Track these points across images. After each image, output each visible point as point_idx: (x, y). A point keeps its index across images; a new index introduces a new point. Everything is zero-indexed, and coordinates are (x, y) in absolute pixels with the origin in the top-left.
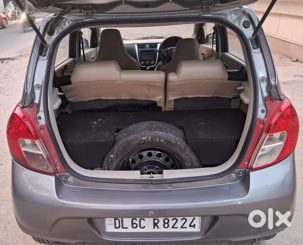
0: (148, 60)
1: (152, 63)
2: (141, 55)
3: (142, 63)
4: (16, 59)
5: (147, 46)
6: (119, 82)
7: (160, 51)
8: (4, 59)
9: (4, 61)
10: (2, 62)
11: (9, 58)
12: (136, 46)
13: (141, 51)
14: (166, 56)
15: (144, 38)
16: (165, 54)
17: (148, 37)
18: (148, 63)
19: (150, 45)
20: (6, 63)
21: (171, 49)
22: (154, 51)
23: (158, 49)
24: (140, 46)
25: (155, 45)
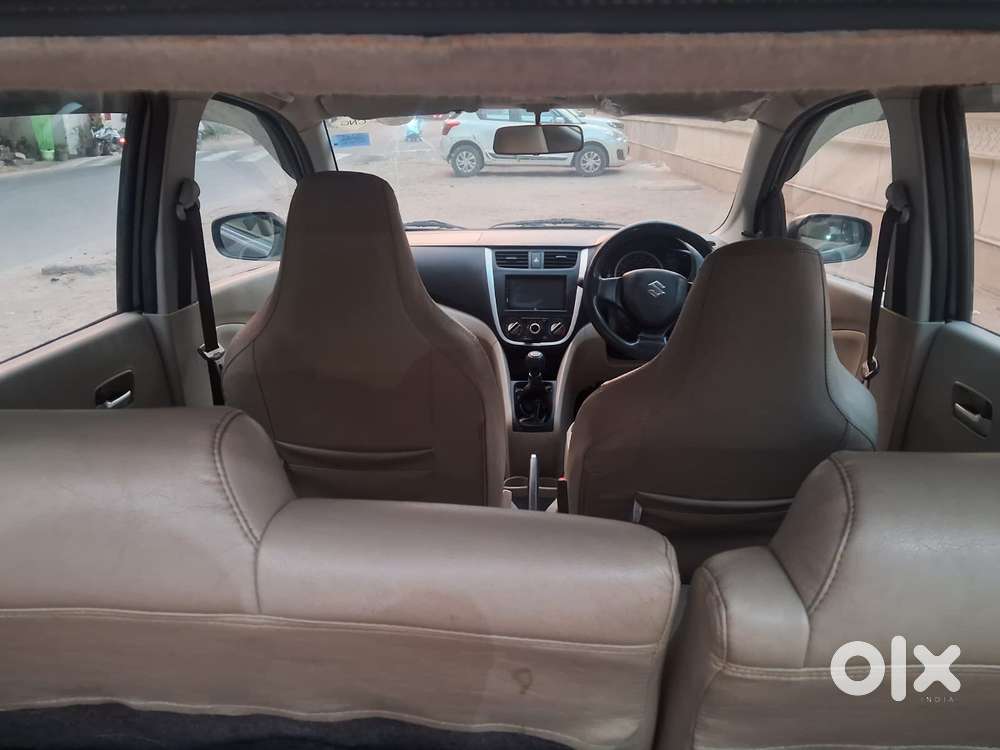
0: (537, 316)
1: (552, 329)
2: (508, 295)
3: (510, 327)
4: (104, 270)
5: (536, 259)
6: (247, 618)
7: (590, 283)
8: (62, 271)
9: (60, 278)
10: (54, 280)
11: (77, 267)
12: (489, 255)
13: (508, 277)
14: (619, 304)
15: (525, 226)
16: (611, 295)
17: (541, 222)
18: (535, 328)
19: (547, 255)
20: (65, 284)
21: (638, 277)
22: (563, 278)
23: (582, 275)
24: (504, 255)
25: (570, 255)
